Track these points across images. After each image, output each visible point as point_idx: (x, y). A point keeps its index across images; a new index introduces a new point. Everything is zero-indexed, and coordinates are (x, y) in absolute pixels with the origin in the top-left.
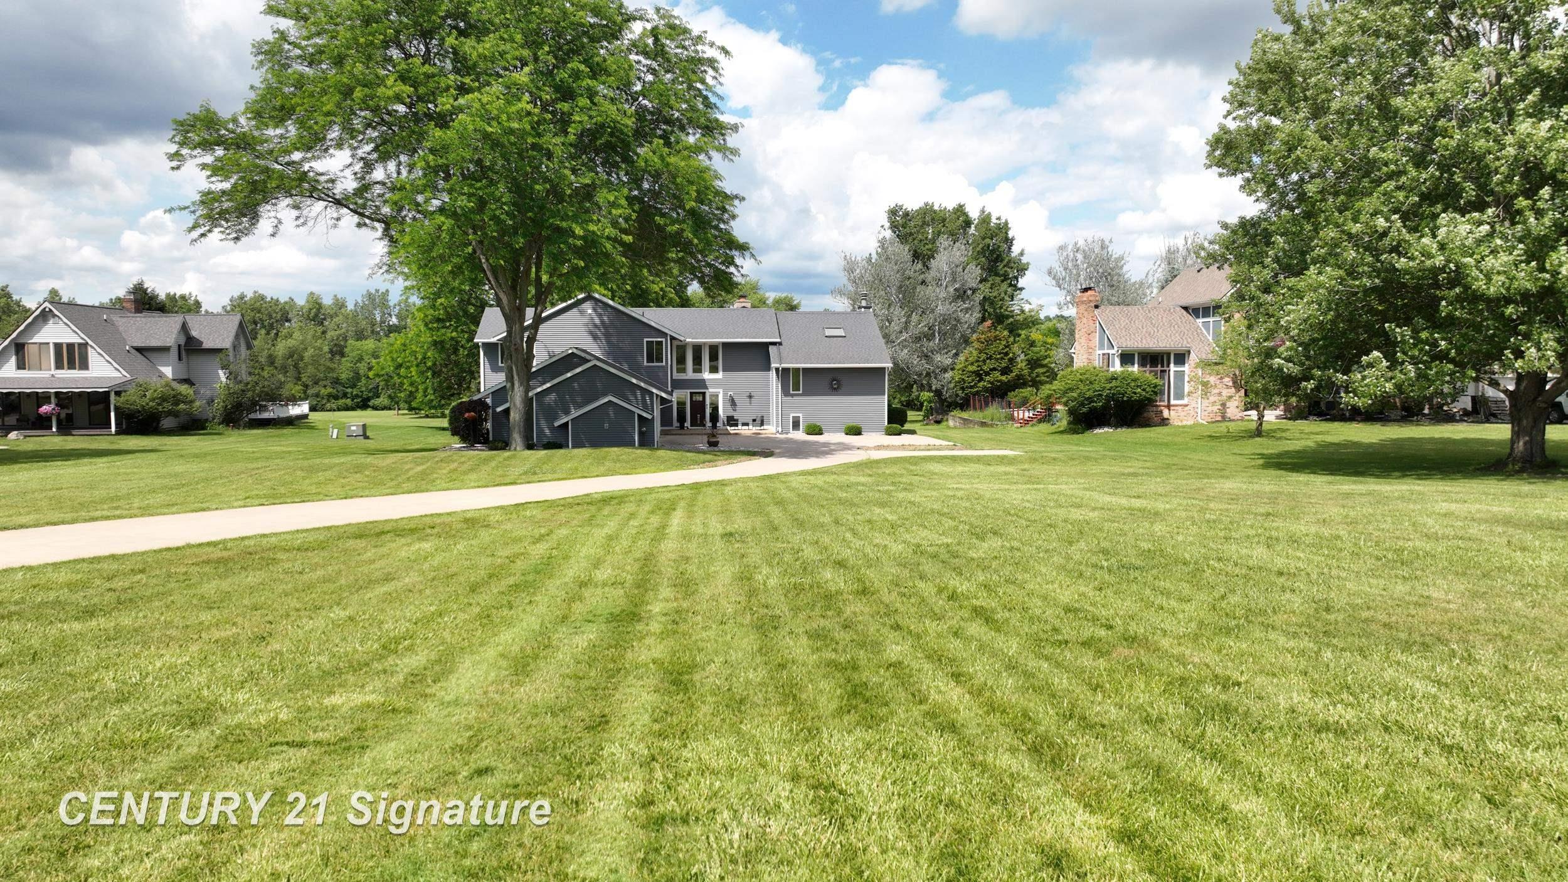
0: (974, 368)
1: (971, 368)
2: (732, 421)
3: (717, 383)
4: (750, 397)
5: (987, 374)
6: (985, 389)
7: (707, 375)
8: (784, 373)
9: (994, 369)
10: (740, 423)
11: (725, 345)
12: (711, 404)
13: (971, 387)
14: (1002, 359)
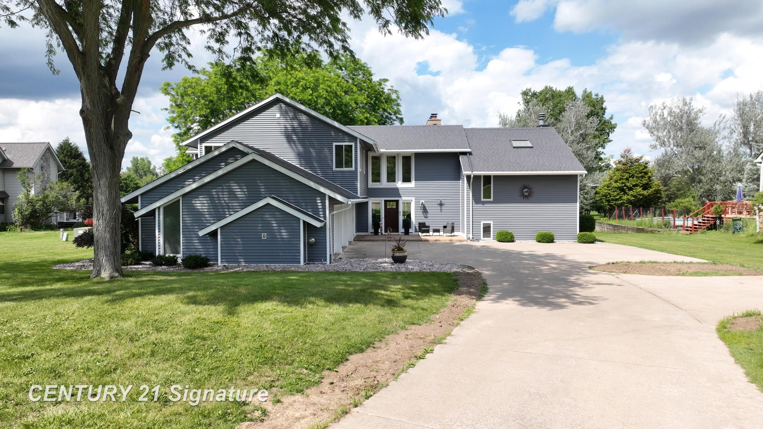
0: (618, 185)
1: (615, 185)
2: (424, 228)
3: (410, 192)
4: (441, 205)
5: (630, 189)
6: (629, 202)
7: (400, 184)
8: (474, 181)
9: (636, 185)
10: (431, 229)
11: (417, 155)
12: (404, 212)
13: (617, 200)
14: (642, 177)
